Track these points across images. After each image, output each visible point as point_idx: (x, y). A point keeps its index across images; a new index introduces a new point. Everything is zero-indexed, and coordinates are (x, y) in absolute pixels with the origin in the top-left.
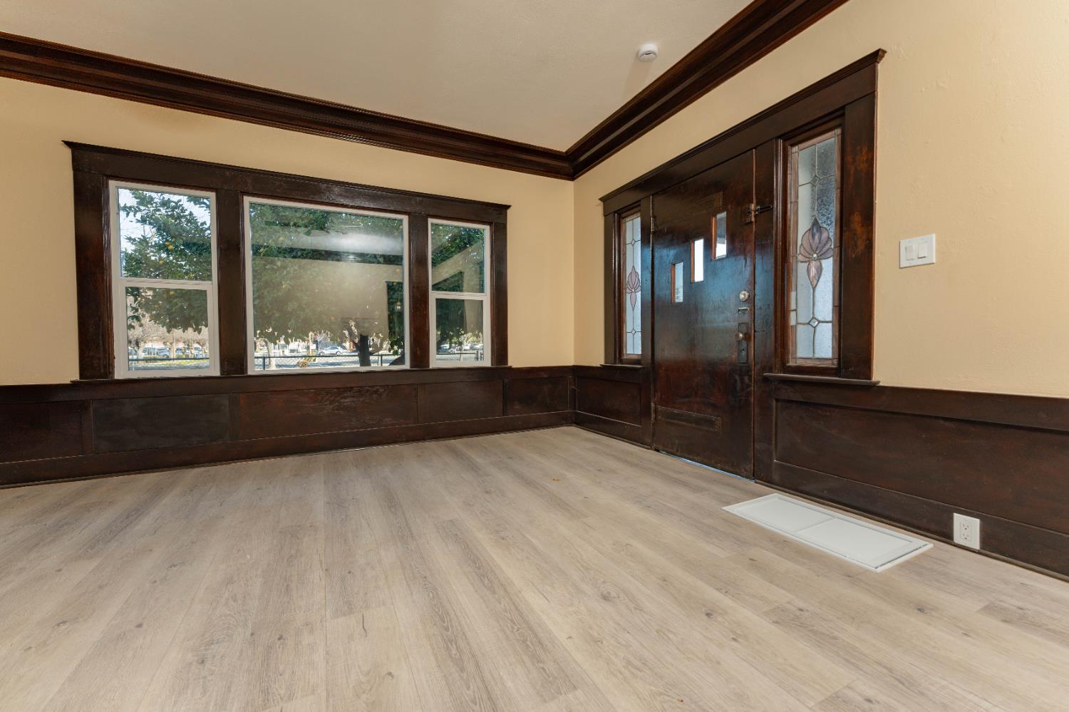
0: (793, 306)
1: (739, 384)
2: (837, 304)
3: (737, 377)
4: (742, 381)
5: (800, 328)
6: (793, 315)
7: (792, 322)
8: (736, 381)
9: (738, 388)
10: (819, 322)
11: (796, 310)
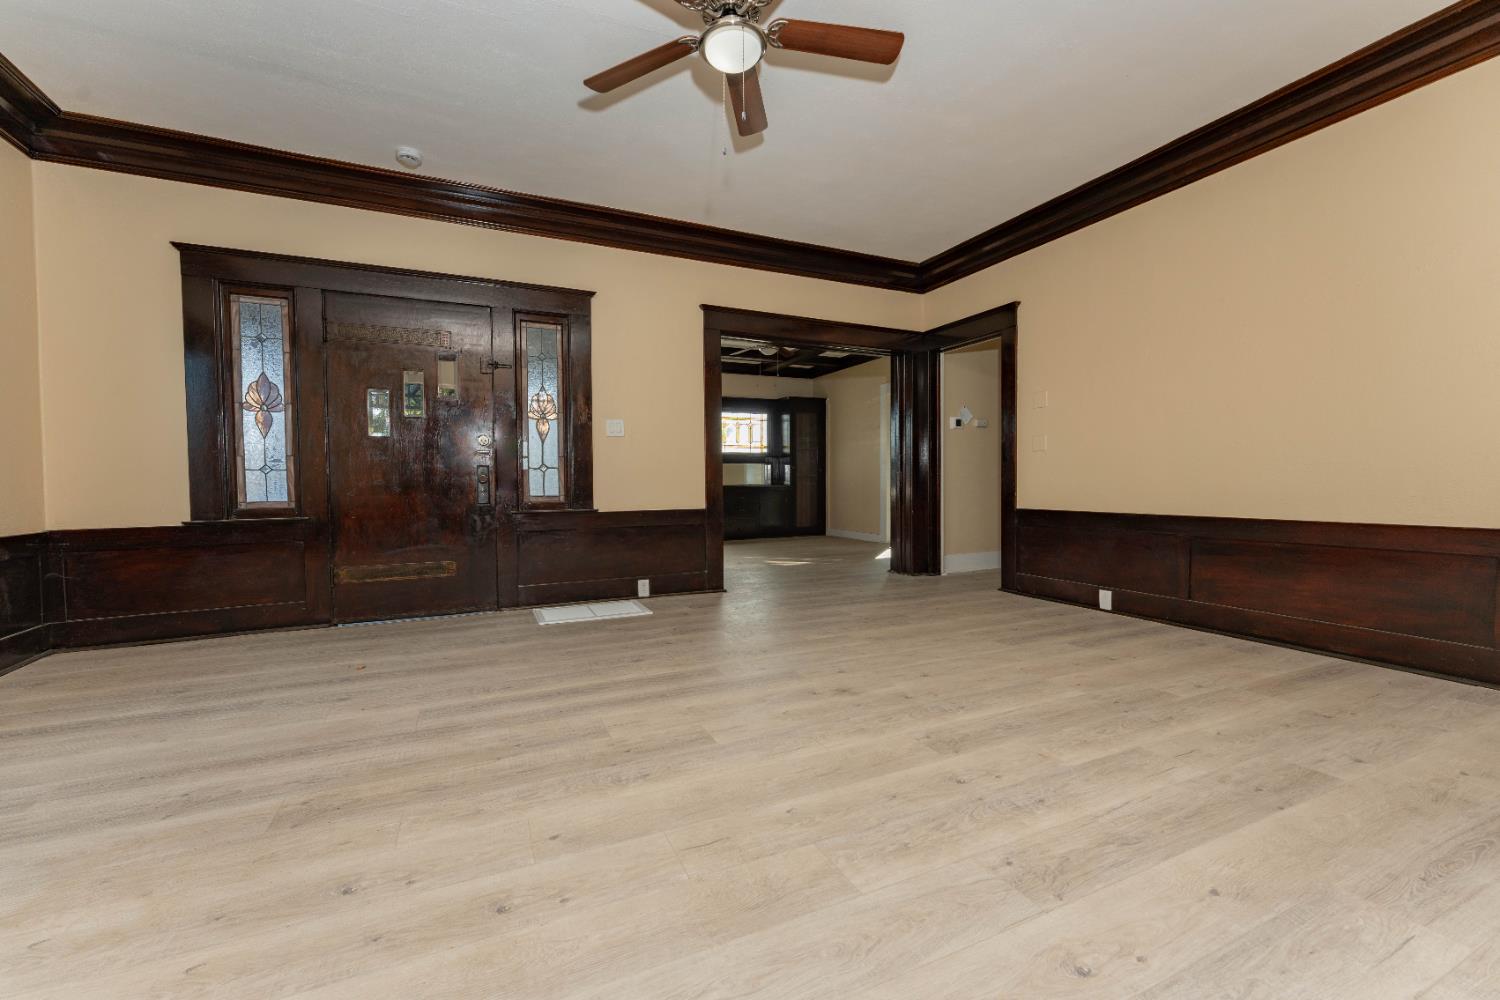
0: (525, 454)
1: (479, 523)
2: (562, 455)
3: (476, 517)
4: (483, 520)
5: (532, 472)
6: (525, 461)
7: (525, 467)
8: (475, 522)
9: (478, 528)
10: (548, 468)
11: (528, 457)
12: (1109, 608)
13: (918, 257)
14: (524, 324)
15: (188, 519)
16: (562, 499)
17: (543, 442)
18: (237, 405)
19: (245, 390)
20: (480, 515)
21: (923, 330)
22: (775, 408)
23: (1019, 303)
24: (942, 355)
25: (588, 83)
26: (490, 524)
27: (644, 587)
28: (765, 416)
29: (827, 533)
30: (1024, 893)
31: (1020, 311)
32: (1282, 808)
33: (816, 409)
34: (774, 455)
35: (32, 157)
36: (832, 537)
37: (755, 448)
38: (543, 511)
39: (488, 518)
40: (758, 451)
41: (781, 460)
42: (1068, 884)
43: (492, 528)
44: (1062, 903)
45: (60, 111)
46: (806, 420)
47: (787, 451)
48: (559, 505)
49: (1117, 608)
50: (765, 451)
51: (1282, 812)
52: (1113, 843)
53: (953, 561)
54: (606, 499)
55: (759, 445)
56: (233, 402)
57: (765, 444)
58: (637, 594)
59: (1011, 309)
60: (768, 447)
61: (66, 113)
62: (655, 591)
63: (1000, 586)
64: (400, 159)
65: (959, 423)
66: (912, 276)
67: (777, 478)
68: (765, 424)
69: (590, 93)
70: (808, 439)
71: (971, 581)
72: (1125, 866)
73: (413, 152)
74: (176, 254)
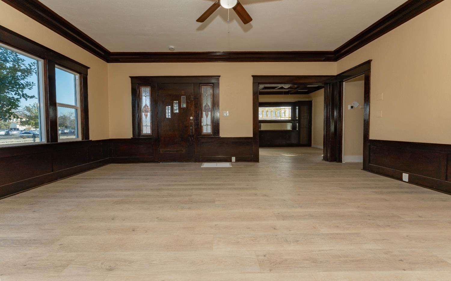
0: (202, 121)
1: (190, 139)
3: (190, 138)
5: (204, 126)
6: (202, 123)
7: (202, 125)
8: (189, 139)
9: (190, 141)
10: (208, 125)
12: (407, 181)
13: (332, 49)
14: (202, 87)
15: (132, 137)
16: (212, 133)
17: (207, 118)
18: (141, 111)
19: (143, 108)
20: (191, 137)
21: (336, 75)
22: (293, 105)
23: (372, 60)
24: (344, 83)
25: (198, 20)
26: (193, 140)
27: (234, 159)
28: (290, 108)
29: (312, 146)
30: (260, 265)
31: (372, 63)
32: (404, 270)
33: (309, 104)
34: (293, 120)
35: (108, 62)
36: (313, 147)
37: (287, 118)
38: (207, 136)
39: (192, 138)
40: (288, 119)
41: (296, 121)
42: (278, 268)
43: (194, 141)
44: (270, 272)
45: (110, 52)
46: (305, 108)
47: (297, 119)
48: (211, 135)
49: (411, 181)
50: (290, 119)
51: (403, 272)
52: (309, 261)
53: (347, 158)
54: (223, 134)
55: (288, 117)
56: (140, 111)
57: (290, 116)
58: (232, 161)
59: (369, 62)
60: (291, 117)
61: (112, 52)
62: (237, 160)
63: (362, 168)
64: (170, 49)
65: (352, 107)
66: (333, 56)
67: (294, 127)
68: (290, 110)
69: (200, 24)
70: (306, 115)
71: (352, 165)
72: (305, 269)
73: (172, 47)
74: (130, 79)
